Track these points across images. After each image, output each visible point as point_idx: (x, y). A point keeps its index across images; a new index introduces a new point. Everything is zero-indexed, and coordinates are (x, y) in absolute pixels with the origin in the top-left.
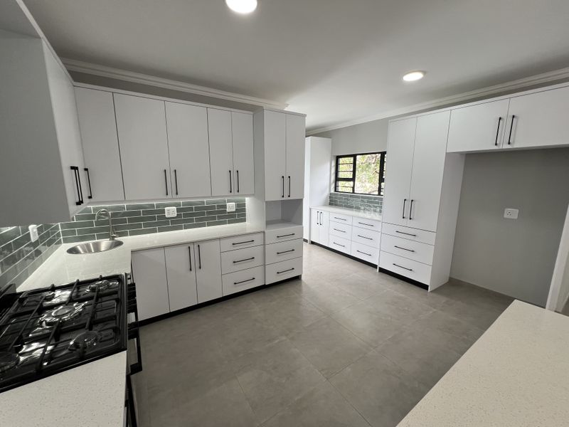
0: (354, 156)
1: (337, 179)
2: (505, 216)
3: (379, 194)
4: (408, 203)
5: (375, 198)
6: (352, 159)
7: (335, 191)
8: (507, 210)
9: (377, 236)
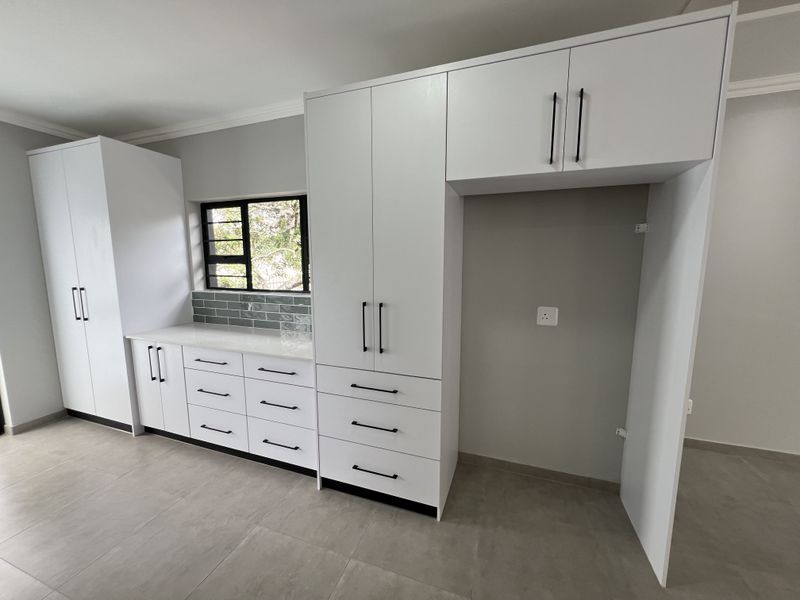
0: (243, 204)
1: (210, 260)
2: (540, 322)
3: (306, 290)
4: (372, 312)
5: (298, 300)
6: (238, 210)
7: (208, 286)
8: (542, 310)
9: (307, 400)
